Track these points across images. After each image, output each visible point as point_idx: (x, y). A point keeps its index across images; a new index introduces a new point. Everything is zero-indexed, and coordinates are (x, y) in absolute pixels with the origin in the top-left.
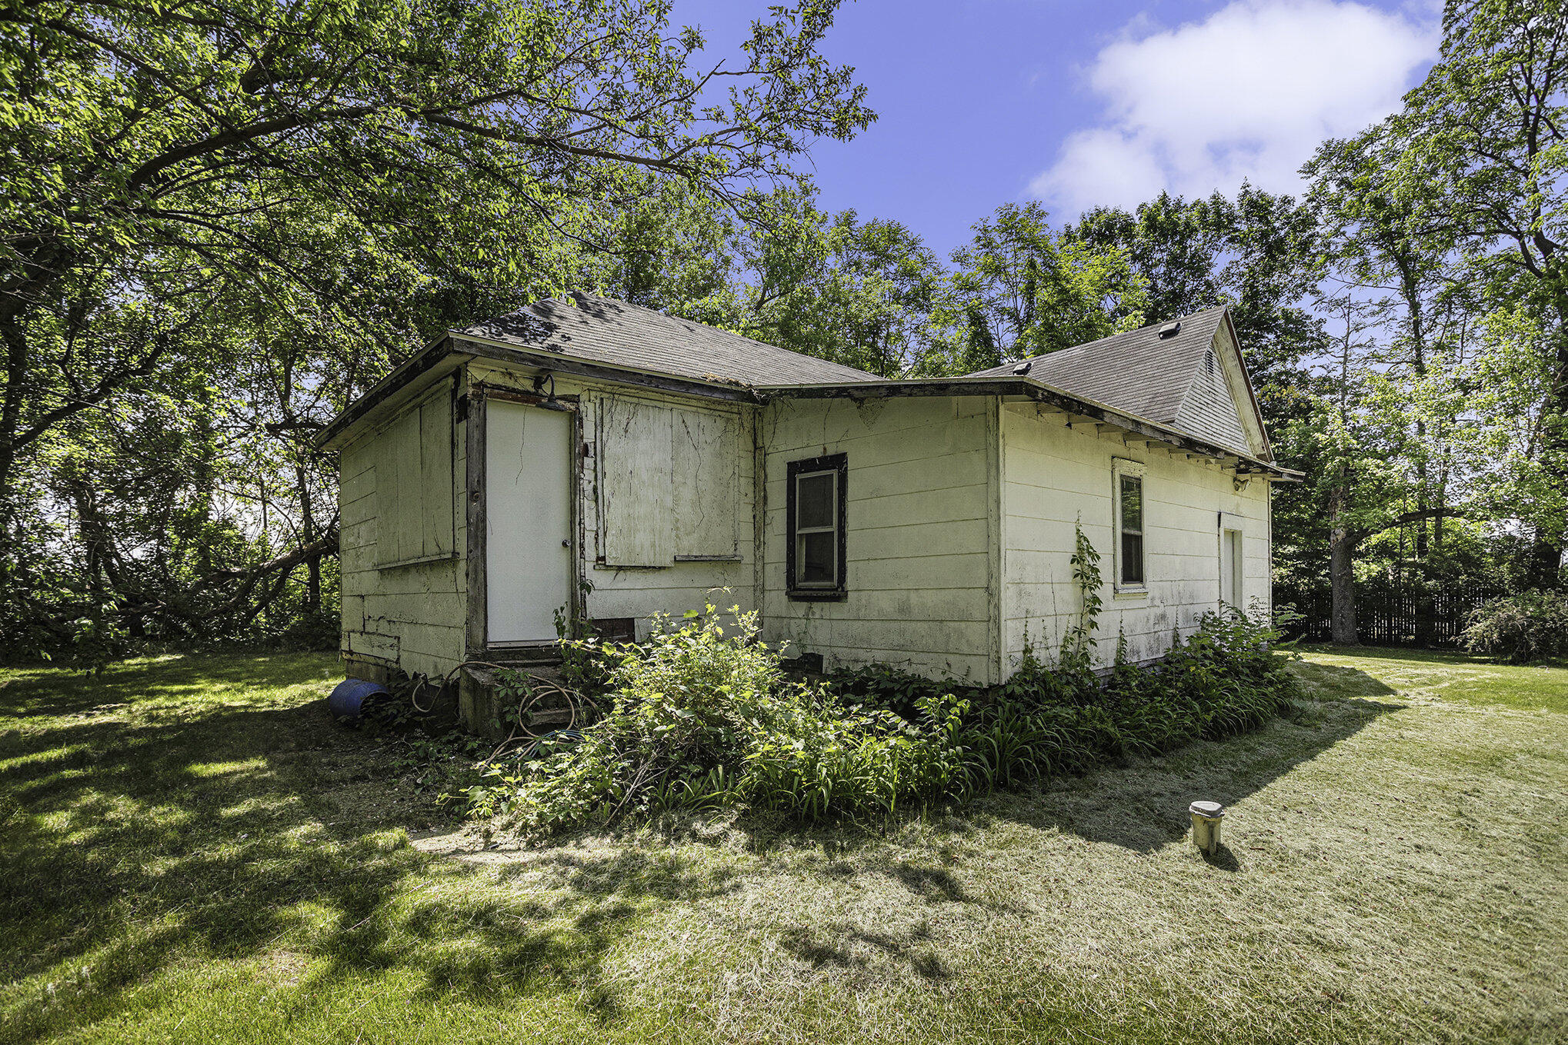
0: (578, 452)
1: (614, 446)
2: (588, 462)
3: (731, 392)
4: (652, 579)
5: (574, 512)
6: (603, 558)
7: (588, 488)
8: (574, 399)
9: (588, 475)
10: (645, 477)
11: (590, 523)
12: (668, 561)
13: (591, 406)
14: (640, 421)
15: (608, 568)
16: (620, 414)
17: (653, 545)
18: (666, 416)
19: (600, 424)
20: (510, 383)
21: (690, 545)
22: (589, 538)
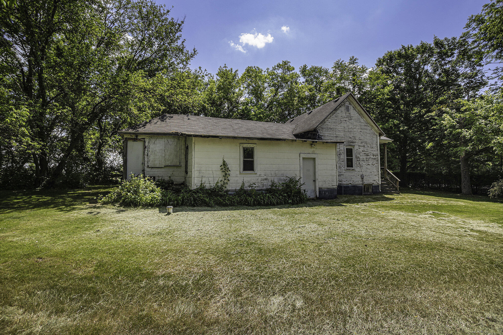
0: (145, 147)
1: (152, 146)
2: (146, 149)
3: (176, 134)
4: (159, 170)
5: (144, 158)
6: (148, 166)
7: (146, 154)
8: (144, 139)
9: (146, 151)
10: (158, 151)
11: (146, 160)
12: (163, 166)
13: (147, 139)
14: (157, 141)
15: (150, 167)
16: (153, 140)
17: (160, 163)
18: (163, 140)
19: (149, 143)
20: (132, 137)
21: (168, 163)
22: (146, 162)
